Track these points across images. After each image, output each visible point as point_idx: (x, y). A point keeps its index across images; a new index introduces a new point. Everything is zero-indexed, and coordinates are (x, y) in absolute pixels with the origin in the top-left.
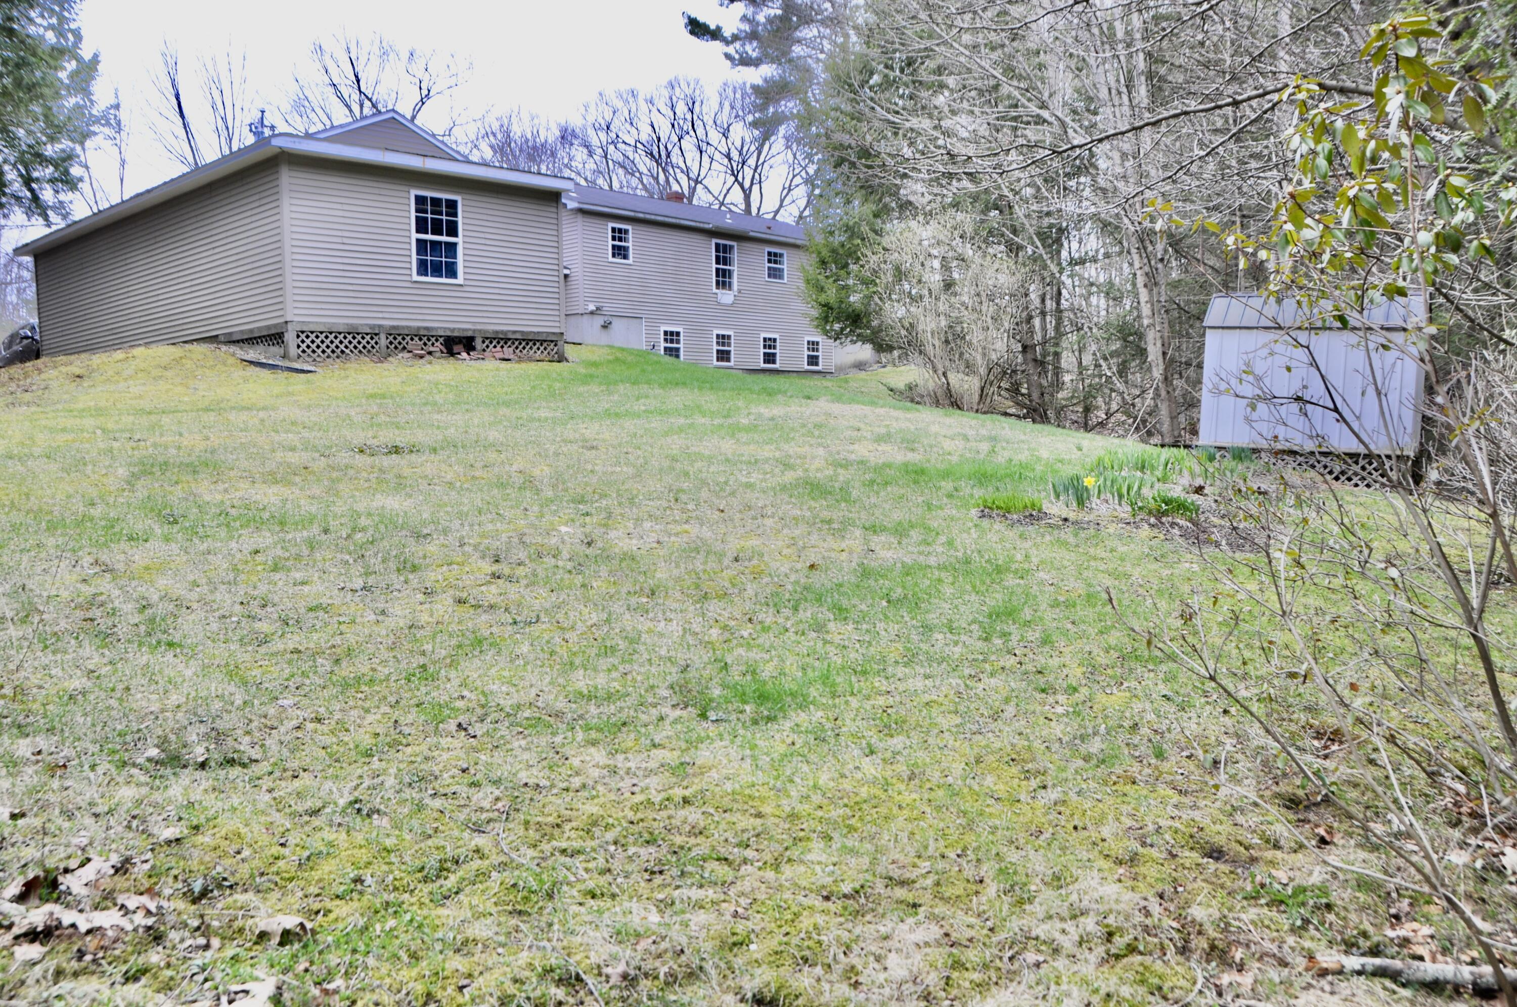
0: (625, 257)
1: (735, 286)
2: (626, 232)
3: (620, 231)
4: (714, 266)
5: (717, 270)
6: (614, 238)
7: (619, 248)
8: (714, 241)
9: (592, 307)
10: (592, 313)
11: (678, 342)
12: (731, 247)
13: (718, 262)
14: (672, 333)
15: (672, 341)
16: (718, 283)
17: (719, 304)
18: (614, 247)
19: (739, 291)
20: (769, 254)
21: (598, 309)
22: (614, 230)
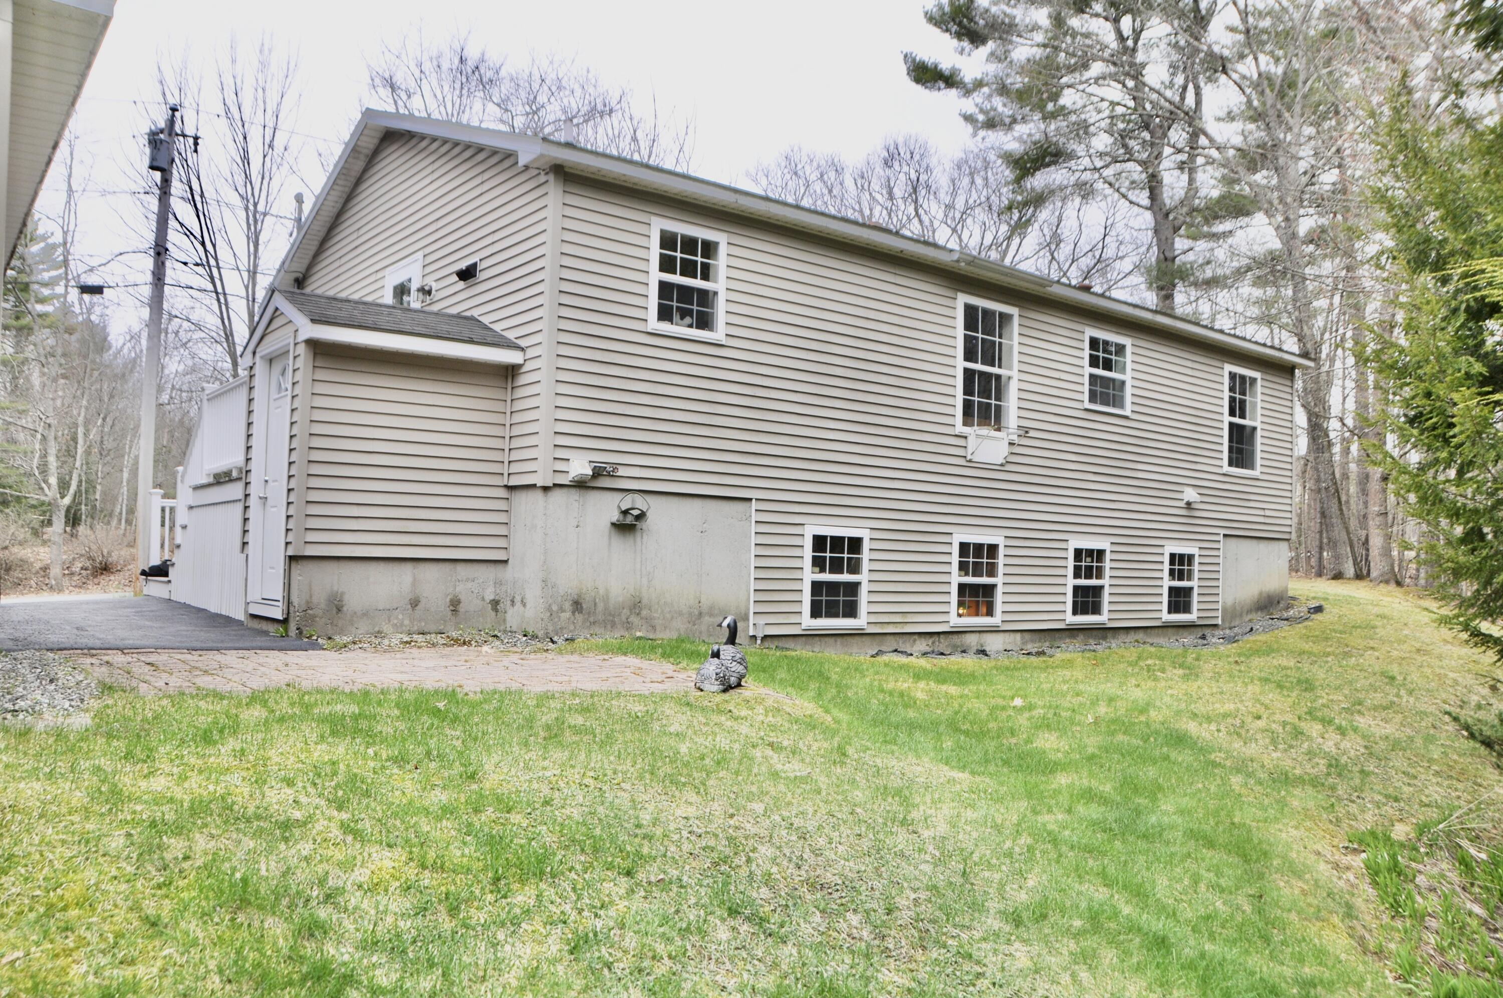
0: (704, 322)
1: (1012, 416)
2: (709, 249)
3: (690, 244)
4: (961, 363)
5: (969, 374)
6: (667, 264)
7: (686, 293)
8: (963, 299)
9: (580, 467)
10: (580, 485)
11: (855, 568)
12: (1005, 318)
13: (969, 355)
14: (837, 542)
15: (837, 566)
16: (968, 407)
17: (970, 463)
18: (665, 289)
19: (1025, 432)
20: (1094, 343)
21: (598, 473)
22: (668, 241)
